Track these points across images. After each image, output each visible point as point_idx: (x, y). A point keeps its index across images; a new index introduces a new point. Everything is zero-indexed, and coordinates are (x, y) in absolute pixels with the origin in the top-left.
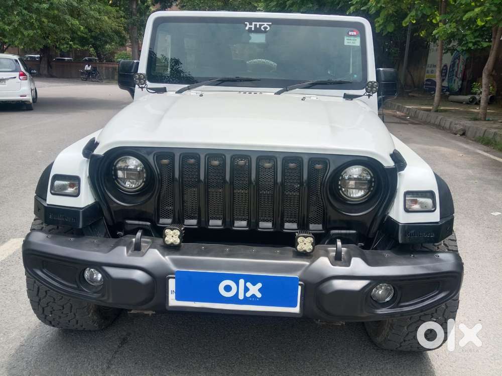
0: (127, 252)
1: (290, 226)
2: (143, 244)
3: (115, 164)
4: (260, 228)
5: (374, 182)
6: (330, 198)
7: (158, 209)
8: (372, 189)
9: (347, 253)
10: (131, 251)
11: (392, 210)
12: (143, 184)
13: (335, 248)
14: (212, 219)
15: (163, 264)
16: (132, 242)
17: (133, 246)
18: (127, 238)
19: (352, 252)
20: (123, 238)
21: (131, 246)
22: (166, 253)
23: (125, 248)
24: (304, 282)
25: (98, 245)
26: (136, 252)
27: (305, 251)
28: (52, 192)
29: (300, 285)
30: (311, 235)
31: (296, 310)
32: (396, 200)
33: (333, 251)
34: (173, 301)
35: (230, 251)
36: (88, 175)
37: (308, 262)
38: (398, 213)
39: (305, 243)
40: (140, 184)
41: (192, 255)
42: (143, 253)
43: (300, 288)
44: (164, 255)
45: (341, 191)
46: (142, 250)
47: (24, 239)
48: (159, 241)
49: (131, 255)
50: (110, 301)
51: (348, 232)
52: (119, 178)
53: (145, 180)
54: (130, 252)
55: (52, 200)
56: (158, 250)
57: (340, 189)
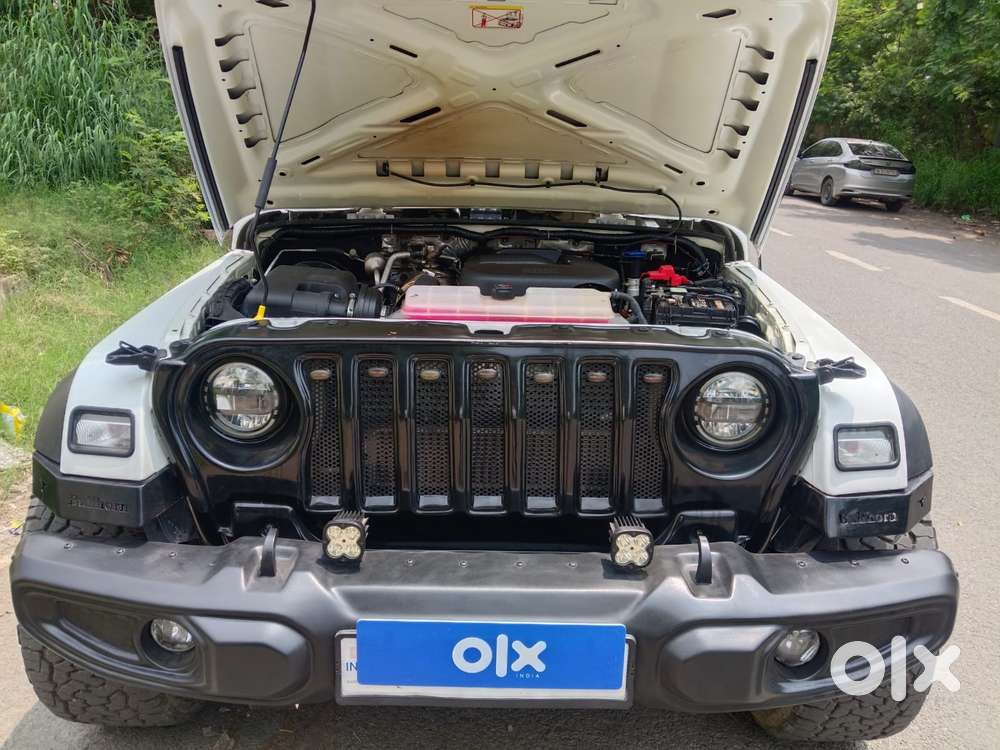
0: (247, 580)
1: (593, 504)
2: (279, 559)
3: (209, 381)
4: (529, 511)
5: (769, 405)
6: (678, 443)
7: (307, 474)
8: (764, 420)
9: (723, 563)
10: (255, 578)
11: (809, 464)
12: (273, 421)
13: (698, 554)
14: (426, 494)
15: (327, 608)
16: (254, 555)
17: (257, 566)
18: (243, 545)
19: (732, 563)
20: (232, 545)
21: (254, 565)
22: (330, 580)
23: (241, 572)
24: (635, 636)
25: (180, 564)
26: (265, 579)
27: (632, 564)
28: (73, 447)
29: (628, 641)
30: (644, 529)
31: (620, 694)
32: (816, 445)
33: (692, 560)
34: (351, 686)
35: (470, 566)
36: (151, 405)
37: (639, 588)
38: (822, 473)
39: (631, 547)
40: (264, 422)
41: (389, 580)
42: (280, 581)
43: (627, 646)
44: (327, 586)
45: (698, 427)
46: (277, 574)
47: (12, 552)
48: (314, 550)
49: (254, 589)
50: (214, 690)
51: (716, 513)
52: (219, 411)
53: (275, 413)
54: (252, 578)
55: (71, 464)
56: (313, 572)
57: (696, 423)
